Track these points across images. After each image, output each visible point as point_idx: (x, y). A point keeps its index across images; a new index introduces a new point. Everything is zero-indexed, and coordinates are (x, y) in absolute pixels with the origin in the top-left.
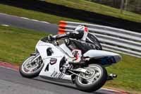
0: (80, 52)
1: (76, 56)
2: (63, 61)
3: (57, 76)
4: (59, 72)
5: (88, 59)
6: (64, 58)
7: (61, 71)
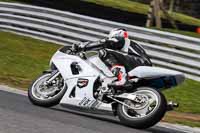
0: (123, 69)
1: (117, 75)
2: (98, 83)
3: (89, 105)
4: (92, 99)
5: (136, 80)
6: (99, 78)
7: (96, 97)
